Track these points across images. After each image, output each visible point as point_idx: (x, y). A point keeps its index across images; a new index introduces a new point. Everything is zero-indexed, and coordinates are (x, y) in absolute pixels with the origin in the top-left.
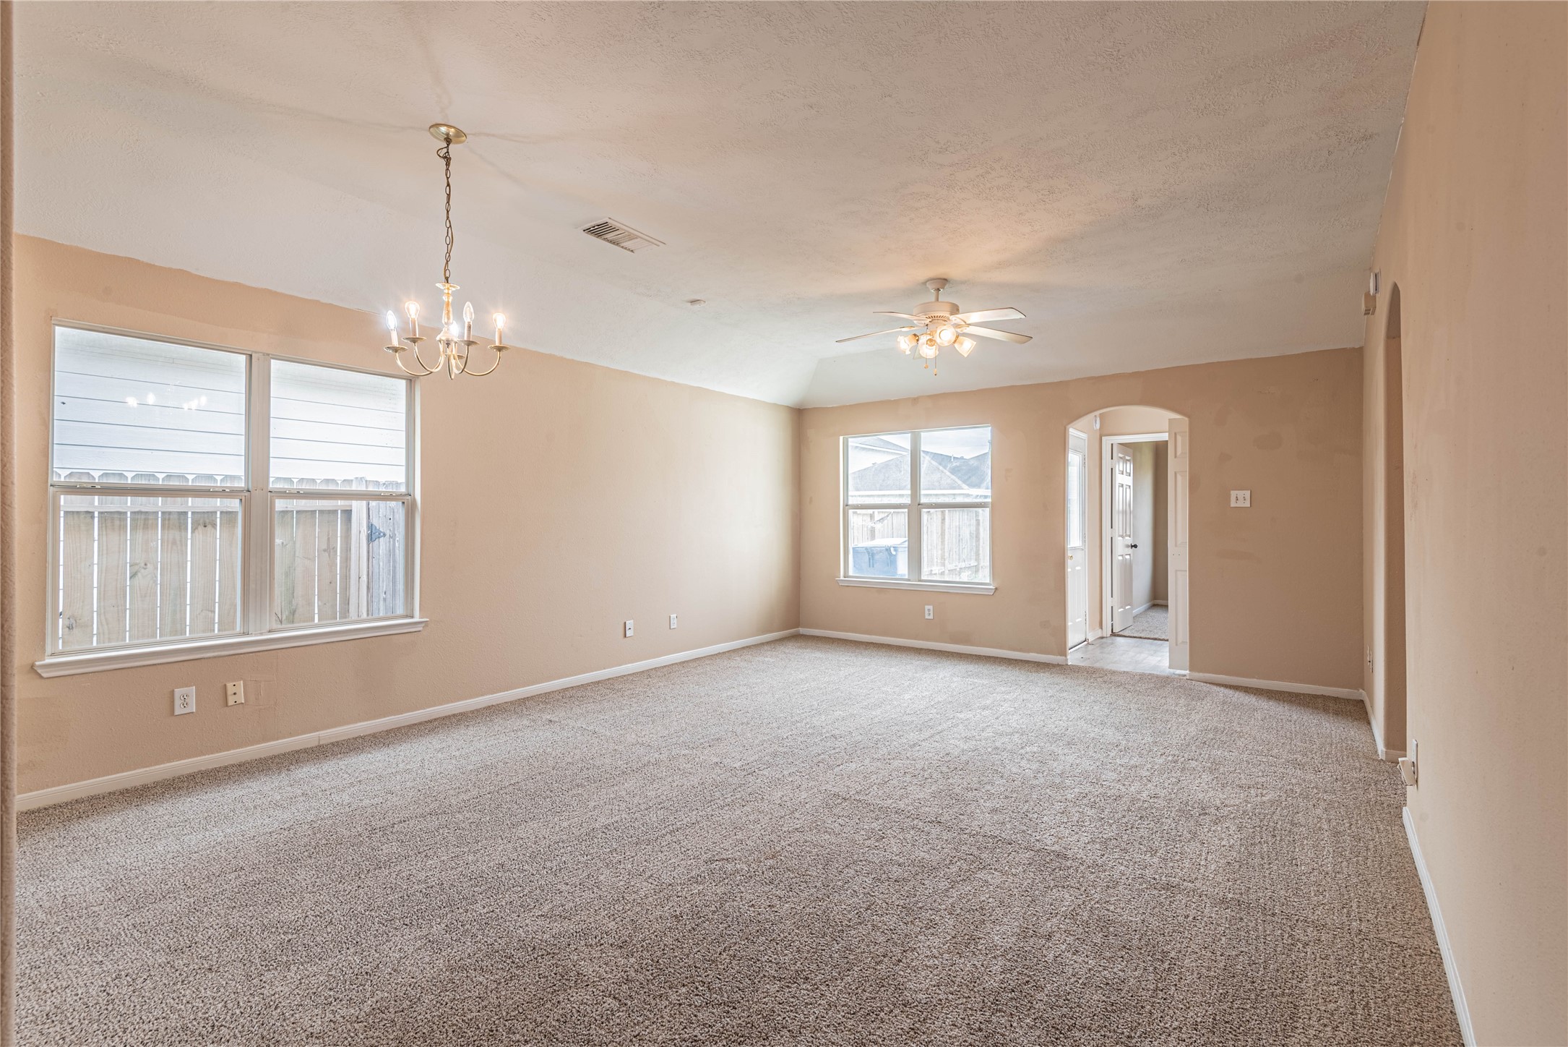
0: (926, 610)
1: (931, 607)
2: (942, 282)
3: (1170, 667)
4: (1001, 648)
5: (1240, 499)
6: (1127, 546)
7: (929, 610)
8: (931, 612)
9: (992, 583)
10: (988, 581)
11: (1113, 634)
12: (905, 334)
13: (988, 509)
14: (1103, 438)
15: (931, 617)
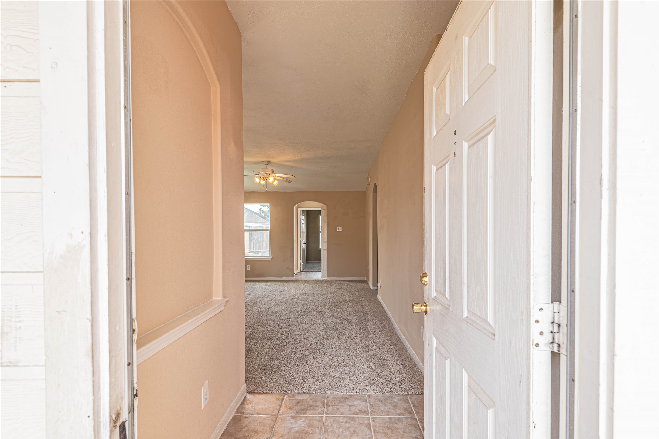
0: (247, 267)
1: (249, 266)
2: (269, 162)
3: (322, 277)
4: (274, 277)
5: (339, 229)
6: (303, 243)
7: (248, 267)
8: (249, 268)
9: (270, 256)
10: (269, 255)
11: (301, 271)
12: (257, 177)
13: (269, 232)
14: (298, 208)
15: (249, 269)
